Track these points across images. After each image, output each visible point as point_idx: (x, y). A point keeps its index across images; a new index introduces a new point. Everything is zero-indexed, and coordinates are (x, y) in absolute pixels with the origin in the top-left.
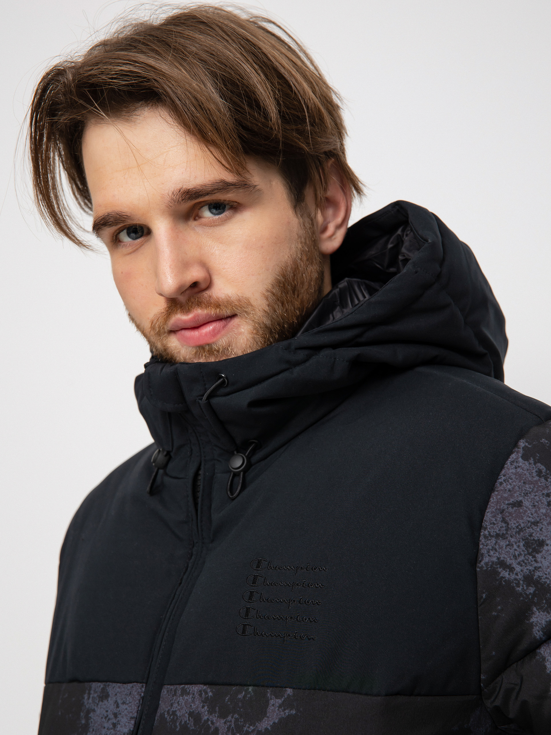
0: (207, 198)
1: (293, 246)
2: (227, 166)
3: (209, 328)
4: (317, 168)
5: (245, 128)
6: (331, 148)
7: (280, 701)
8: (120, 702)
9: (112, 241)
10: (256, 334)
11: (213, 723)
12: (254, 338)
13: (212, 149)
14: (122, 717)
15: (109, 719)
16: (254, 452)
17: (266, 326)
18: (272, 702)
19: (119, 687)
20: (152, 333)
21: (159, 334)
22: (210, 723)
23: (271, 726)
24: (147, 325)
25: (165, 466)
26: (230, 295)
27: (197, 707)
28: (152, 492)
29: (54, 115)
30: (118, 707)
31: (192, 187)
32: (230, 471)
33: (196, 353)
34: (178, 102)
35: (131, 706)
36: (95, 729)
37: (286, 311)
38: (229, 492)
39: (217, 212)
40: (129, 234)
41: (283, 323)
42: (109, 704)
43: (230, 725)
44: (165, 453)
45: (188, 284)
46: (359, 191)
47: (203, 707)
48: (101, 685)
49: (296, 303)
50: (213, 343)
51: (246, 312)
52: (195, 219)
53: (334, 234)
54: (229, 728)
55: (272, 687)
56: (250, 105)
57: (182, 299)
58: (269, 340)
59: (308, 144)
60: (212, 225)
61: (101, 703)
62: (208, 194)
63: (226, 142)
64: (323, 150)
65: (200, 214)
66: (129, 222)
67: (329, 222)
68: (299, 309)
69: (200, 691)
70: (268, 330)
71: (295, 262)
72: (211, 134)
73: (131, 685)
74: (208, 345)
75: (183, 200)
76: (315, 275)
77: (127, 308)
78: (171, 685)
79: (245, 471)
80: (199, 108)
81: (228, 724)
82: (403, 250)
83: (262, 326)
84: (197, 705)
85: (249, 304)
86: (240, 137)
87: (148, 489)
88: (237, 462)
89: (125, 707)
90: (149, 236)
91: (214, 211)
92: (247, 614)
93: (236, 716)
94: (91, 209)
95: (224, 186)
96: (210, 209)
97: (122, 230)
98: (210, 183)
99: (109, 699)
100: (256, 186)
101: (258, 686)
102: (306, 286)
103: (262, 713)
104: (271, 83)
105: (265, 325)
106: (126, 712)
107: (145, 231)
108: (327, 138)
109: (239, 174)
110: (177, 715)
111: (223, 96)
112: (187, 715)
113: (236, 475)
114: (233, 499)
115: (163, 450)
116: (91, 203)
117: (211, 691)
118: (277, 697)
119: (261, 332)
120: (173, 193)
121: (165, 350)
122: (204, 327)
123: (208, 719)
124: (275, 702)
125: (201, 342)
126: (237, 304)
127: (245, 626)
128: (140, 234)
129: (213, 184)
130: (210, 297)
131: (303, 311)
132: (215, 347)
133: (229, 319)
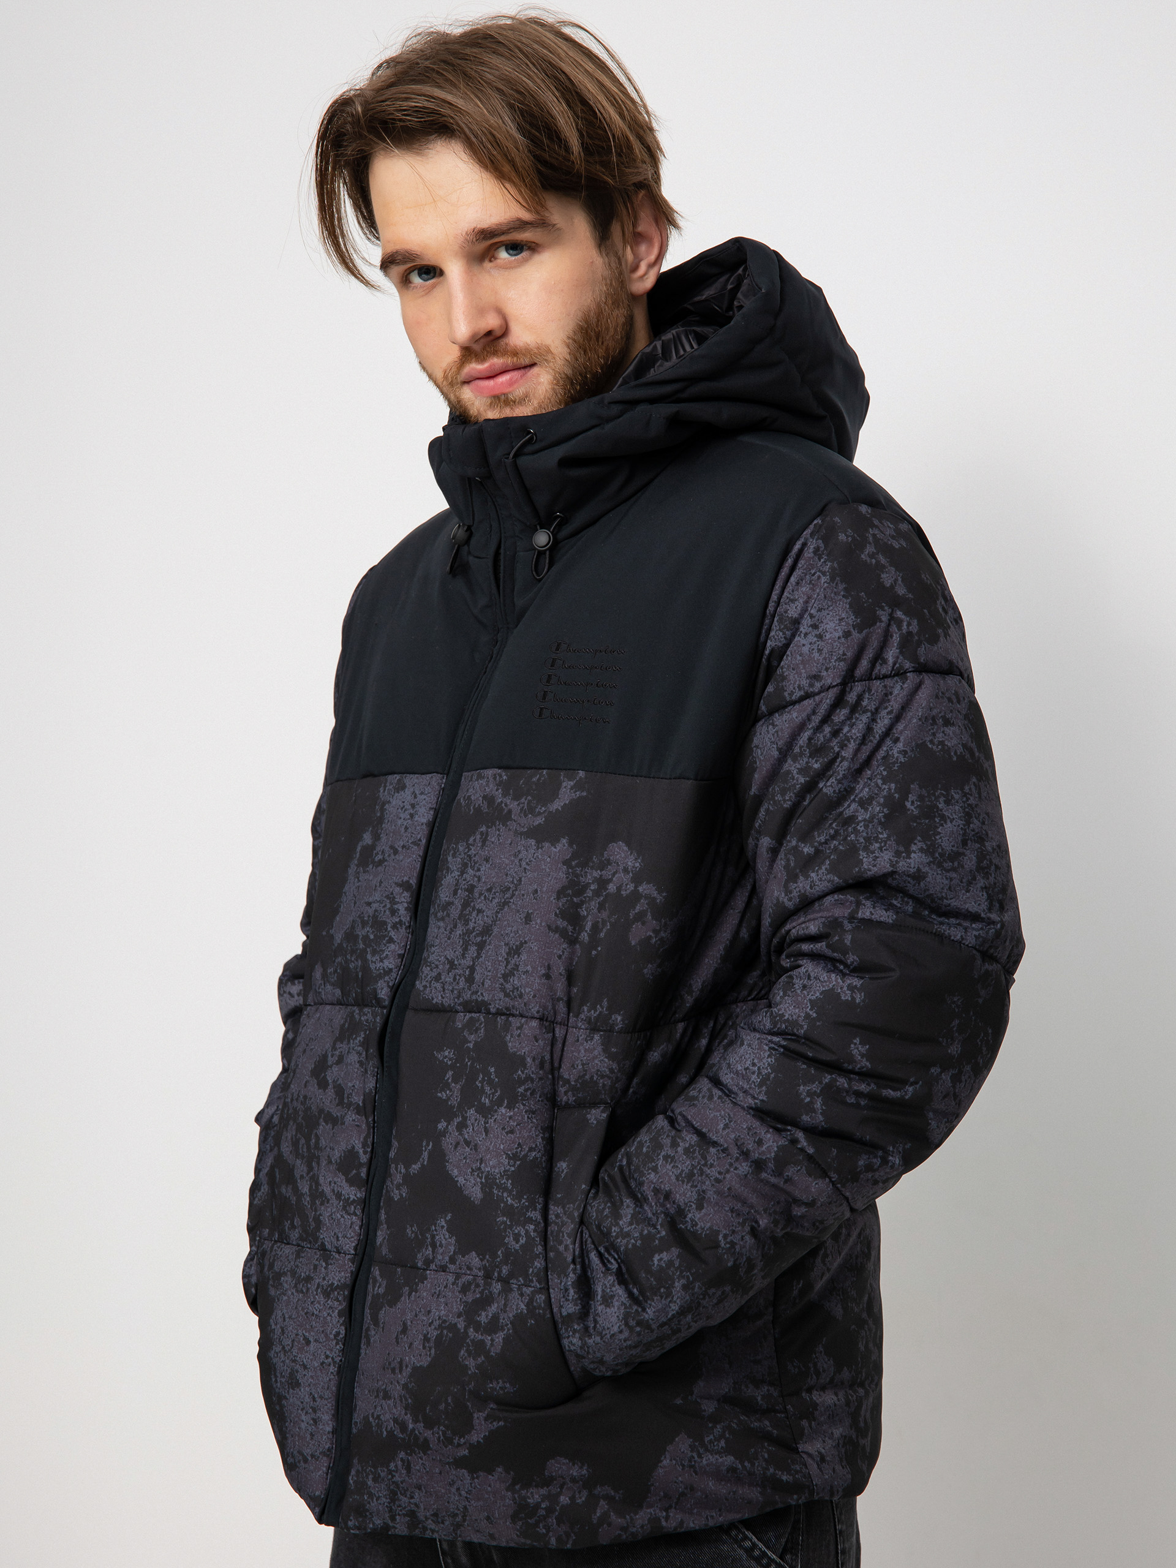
0: (502, 238)
1: (597, 289)
2: (524, 204)
3: (503, 379)
4: (624, 203)
5: (544, 163)
6: (640, 178)
7: (572, 783)
8: (417, 792)
9: (401, 282)
10: (556, 384)
11: (506, 805)
12: (553, 389)
13: (508, 185)
14: (420, 807)
15: (406, 810)
16: (560, 526)
17: (567, 377)
18: (564, 784)
19: (417, 778)
20: (445, 383)
21: (452, 384)
22: (503, 805)
23: (562, 807)
24: (439, 375)
25: (467, 541)
26: (529, 342)
27: (491, 791)
28: (453, 571)
29: (340, 146)
30: (415, 797)
31: (487, 226)
32: (535, 549)
33: (491, 404)
34: (474, 140)
35: (430, 797)
36: (390, 819)
37: (589, 359)
38: (534, 573)
39: (515, 252)
40: (420, 275)
41: (586, 373)
42: (406, 795)
43: (523, 807)
44: (466, 528)
45: (483, 332)
46: (676, 226)
47: (497, 790)
48: (398, 777)
49: (600, 350)
50: (510, 393)
51: (546, 360)
52: (490, 261)
53: (646, 274)
54: (521, 810)
55: (566, 770)
56: (550, 138)
57: (477, 347)
58: (569, 391)
59: (614, 176)
60: (508, 267)
61: (396, 794)
62: (503, 233)
63: (524, 181)
64: (632, 182)
65: (496, 255)
66: (419, 262)
67: (641, 260)
68: (604, 358)
69: (495, 775)
70: (569, 381)
71: (598, 305)
72: (507, 168)
73: (430, 775)
74: (504, 394)
75: (477, 240)
76: (622, 320)
77: (418, 356)
78: (469, 771)
79: (551, 549)
80: (495, 144)
81: (522, 805)
82: (739, 295)
83: (563, 376)
84: (491, 789)
85: (548, 351)
86: (539, 172)
87: (448, 568)
88: (542, 539)
89: (423, 797)
90: (441, 278)
91: (511, 252)
92: (544, 698)
93: (529, 798)
94: (378, 238)
95: (521, 225)
96: (507, 250)
97: (413, 271)
98: (505, 221)
99: (406, 790)
100: (555, 225)
101: (552, 769)
102: (612, 331)
103: (555, 795)
104: (574, 112)
105: (566, 375)
106: (424, 802)
107: (438, 272)
108: (637, 168)
109: (538, 213)
110: (471, 799)
111: (521, 129)
112: (481, 798)
113: (541, 554)
114: (540, 580)
115: (464, 525)
116: (377, 233)
117: (507, 775)
118: (570, 780)
119: (561, 382)
120: (466, 233)
121: (459, 402)
122: (499, 376)
123: (502, 801)
124: (567, 784)
125: (497, 392)
126: (536, 351)
127: (542, 709)
128: (432, 274)
129: (509, 223)
130: (507, 344)
131: (608, 360)
132: (511, 396)
133: (528, 368)
